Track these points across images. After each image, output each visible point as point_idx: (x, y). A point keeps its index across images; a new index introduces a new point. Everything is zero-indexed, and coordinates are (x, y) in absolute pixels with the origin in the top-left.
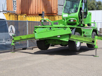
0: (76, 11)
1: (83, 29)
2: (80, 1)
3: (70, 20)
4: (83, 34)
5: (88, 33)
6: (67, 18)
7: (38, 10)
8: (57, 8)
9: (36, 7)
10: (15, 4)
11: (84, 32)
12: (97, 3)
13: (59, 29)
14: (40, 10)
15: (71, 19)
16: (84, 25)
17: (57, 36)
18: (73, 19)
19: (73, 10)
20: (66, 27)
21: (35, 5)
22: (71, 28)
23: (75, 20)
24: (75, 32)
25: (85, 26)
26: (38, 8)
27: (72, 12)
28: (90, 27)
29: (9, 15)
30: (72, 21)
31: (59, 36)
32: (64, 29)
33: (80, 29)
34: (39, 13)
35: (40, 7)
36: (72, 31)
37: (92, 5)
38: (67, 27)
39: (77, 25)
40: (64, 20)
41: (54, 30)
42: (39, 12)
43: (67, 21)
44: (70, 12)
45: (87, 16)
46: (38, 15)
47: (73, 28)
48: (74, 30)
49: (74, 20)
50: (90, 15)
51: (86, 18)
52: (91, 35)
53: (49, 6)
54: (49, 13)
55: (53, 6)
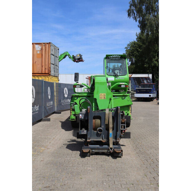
3: (120, 86)
20: (125, 96)
38: (128, 96)
53: (38, 65)
54: (39, 73)
55: (44, 64)
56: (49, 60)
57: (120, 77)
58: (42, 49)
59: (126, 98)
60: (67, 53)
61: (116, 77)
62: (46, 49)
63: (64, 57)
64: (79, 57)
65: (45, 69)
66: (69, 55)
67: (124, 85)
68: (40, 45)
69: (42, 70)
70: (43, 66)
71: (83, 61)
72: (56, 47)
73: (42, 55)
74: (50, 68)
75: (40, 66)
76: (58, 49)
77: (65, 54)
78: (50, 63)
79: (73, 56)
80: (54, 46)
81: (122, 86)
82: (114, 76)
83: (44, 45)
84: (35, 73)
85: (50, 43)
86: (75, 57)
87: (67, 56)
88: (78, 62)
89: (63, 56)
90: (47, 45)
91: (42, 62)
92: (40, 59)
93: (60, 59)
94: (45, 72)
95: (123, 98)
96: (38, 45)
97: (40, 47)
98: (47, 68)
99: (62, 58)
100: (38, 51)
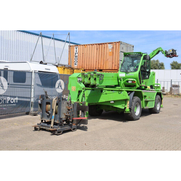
0: (136, 70)
1: (144, 93)
2: (141, 58)
3: (127, 81)
4: (145, 98)
5: (150, 97)
6: (124, 79)
7: (98, 66)
8: (118, 63)
9: (96, 62)
10: (76, 59)
11: (145, 96)
12: (160, 64)
13: (112, 92)
14: (101, 65)
15: (129, 79)
16: (146, 87)
17: (110, 101)
18: (132, 79)
19: (132, 69)
20: (121, 91)
21: (96, 60)
22: (128, 92)
23: (134, 81)
24: (134, 96)
25: (147, 89)
26: (99, 63)
27: (131, 70)
28: (154, 89)
29: (63, 69)
30: (130, 82)
31: (113, 102)
32: (119, 93)
33: (141, 92)
34: (100, 69)
35: (101, 62)
36: (129, 95)
37: (155, 65)
38: (123, 91)
39: (137, 88)
40: (121, 80)
41: (106, 94)
42: (100, 67)
43: (125, 82)
44: (128, 71)
45: (150, 76)
46: (99, 71)
47: (131, 92)
48: (132, 94)
49: (132, 81)
50: (154, 75)
51: (148, 78)
52: (154, 99)
53: (110, 62)
54: (110, 69)
55: (114, 62)
56: (119, 57)
57: (130, 73)
58: (113, 48)
59: (122, 92)
60: (160, 48)
61: (127, 73)
62: (116, 48)
63: (158, 53)
64: (172, 52)
65: (115, 65)
66: (162, 50)
67: (131, 81)
68: (112, 44)
69: (112, 66)
70: (114, 63)
71: (178, 56)
72: (129, 45)
73: (113, 53)
74: (119, 64)
75: (111, 63)
76: (133, 47)
77: (158, 50)
78: (119, 60)
79: (166, 51)
80: (125, 44)
81: (129, 81)
82: (125, 72)
83: (115, 44)
84: (107, 69)
85: (120, 42)
86: (167, 52)
87: (160, 52)
88: (172, 57)
89: (156, 52)
90: (118, 44)
91: (113, 59)
92: (112, 57)
93: (153, 55)
94: (115, 68)
95: (120, 92)
96: (110, 44)
97: (112, 46)
98: (116, 65)
99: (155, 54)
100: (110, 49)
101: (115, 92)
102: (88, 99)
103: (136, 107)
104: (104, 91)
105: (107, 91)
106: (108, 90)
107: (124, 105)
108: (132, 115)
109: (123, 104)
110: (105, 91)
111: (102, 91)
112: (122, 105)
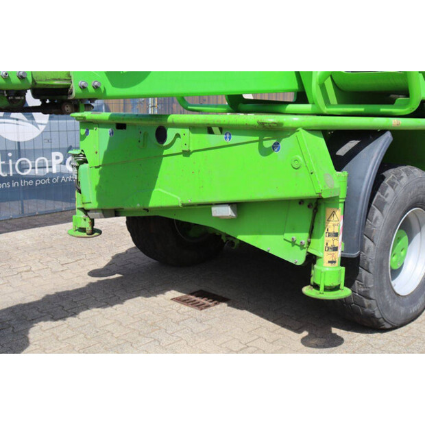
13: (218, 139)
20: (278, 132)
22: (334, 138)
24: (388, 162)
31: (227, 212)
32: (264, 152)
38: (293, 130)
41: (186, 153)
59: (284, 143)
95: (268, 144)
101: (235, 139)
102: (101, 180)
103: (405, 238)
104: (171, 133)
105: (187, 131)
106: (194, 128)
107: (303, 237)
108: (366, 302)
109: (293, 230)
110: (180, 131)
111: (161, 135)
112: (289, 236)
